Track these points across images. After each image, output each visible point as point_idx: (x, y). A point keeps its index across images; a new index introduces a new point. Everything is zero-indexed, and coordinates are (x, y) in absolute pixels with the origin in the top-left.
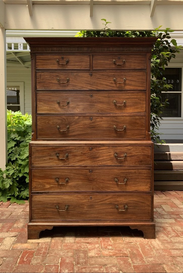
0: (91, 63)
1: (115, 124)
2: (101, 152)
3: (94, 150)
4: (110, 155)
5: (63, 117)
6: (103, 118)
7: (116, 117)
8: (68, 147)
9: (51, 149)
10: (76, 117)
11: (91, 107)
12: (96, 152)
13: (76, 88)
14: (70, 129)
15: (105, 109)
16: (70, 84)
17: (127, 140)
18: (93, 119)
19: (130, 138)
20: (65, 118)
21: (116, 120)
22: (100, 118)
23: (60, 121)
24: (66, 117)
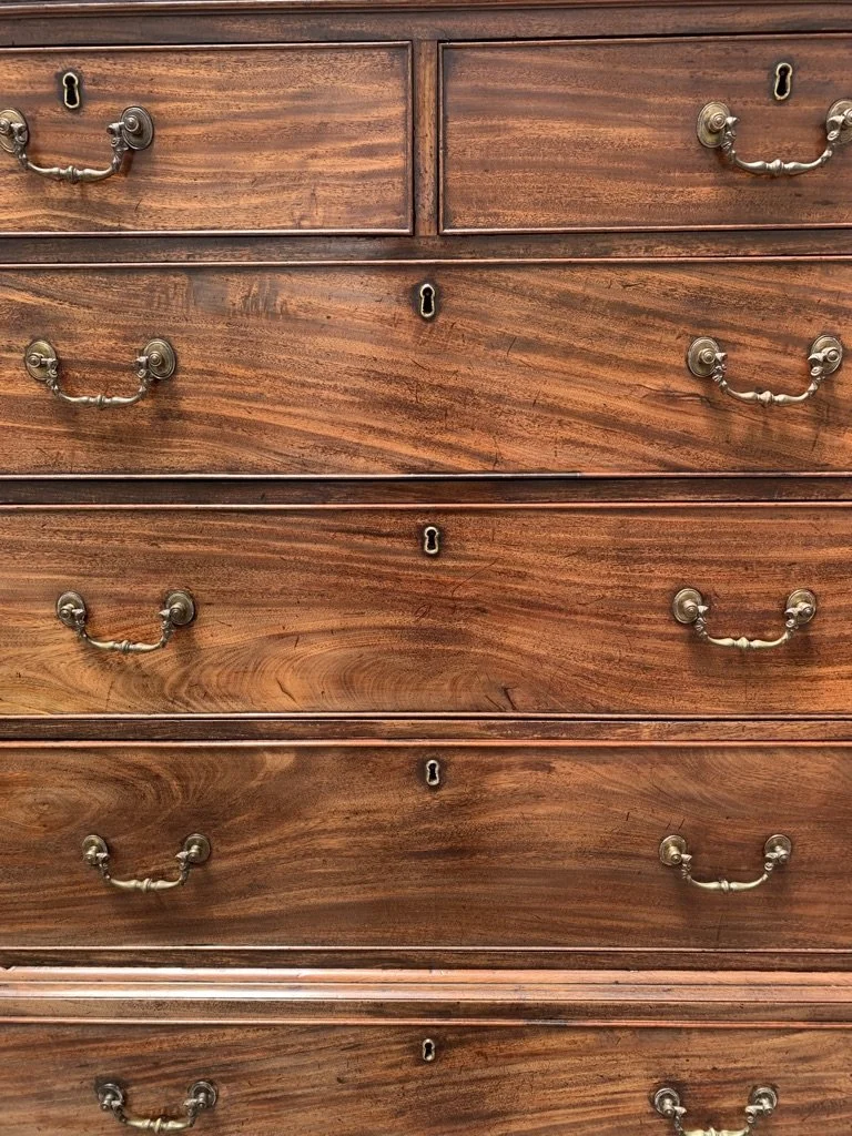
0: (427, 146)
1: (676, 819)
2: (533, 1074)
3: (462, 1056)
4: (616, 1101)
5: (140, 758)
6: (551, 770)
7: (689, 760)
8: (206, 1034)
9: (46, 1046)
10: (268, 757)
11: (425, 655)
12: (478, 1073)
13: (252, 457)
14: (218, 866)
15: (583, 674)
16: (187, 405)
17: (788, 963)
18: (451, 772)
19: (816, 944)
20: (158, 769)
21: (693, 788)
22: (525, 766)
23: (102, 797)
24: (168, 758)
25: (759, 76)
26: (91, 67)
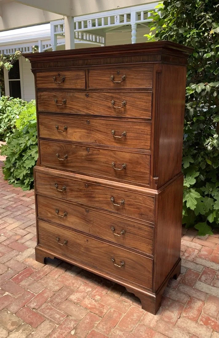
0: (87, 80)
1: (113, 160)
2: (97, 192)
3: (90, 188)
4: (106, 198)
5: (62, 144)
6: (100, 151)
7: (114, 151)
8: (66, 179)
9: (51, 178)
10: (73, 146)
11: (87, 135)
12: (92, 190)
13: (72, 111)
14: (69, 159)
15: (103, 140)
16: (67, 105)
17: (127, 183)
18: (90, 150)
19: (130, 181)
20: (63, 146)
21: (114, 156)
22: (97, 150)
23: (58, 149)
24: (64, 145)
25: (116, 72)
26: (61, 73)
